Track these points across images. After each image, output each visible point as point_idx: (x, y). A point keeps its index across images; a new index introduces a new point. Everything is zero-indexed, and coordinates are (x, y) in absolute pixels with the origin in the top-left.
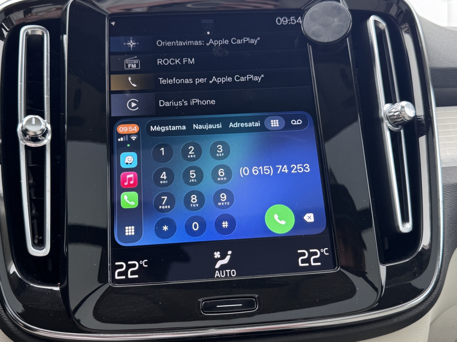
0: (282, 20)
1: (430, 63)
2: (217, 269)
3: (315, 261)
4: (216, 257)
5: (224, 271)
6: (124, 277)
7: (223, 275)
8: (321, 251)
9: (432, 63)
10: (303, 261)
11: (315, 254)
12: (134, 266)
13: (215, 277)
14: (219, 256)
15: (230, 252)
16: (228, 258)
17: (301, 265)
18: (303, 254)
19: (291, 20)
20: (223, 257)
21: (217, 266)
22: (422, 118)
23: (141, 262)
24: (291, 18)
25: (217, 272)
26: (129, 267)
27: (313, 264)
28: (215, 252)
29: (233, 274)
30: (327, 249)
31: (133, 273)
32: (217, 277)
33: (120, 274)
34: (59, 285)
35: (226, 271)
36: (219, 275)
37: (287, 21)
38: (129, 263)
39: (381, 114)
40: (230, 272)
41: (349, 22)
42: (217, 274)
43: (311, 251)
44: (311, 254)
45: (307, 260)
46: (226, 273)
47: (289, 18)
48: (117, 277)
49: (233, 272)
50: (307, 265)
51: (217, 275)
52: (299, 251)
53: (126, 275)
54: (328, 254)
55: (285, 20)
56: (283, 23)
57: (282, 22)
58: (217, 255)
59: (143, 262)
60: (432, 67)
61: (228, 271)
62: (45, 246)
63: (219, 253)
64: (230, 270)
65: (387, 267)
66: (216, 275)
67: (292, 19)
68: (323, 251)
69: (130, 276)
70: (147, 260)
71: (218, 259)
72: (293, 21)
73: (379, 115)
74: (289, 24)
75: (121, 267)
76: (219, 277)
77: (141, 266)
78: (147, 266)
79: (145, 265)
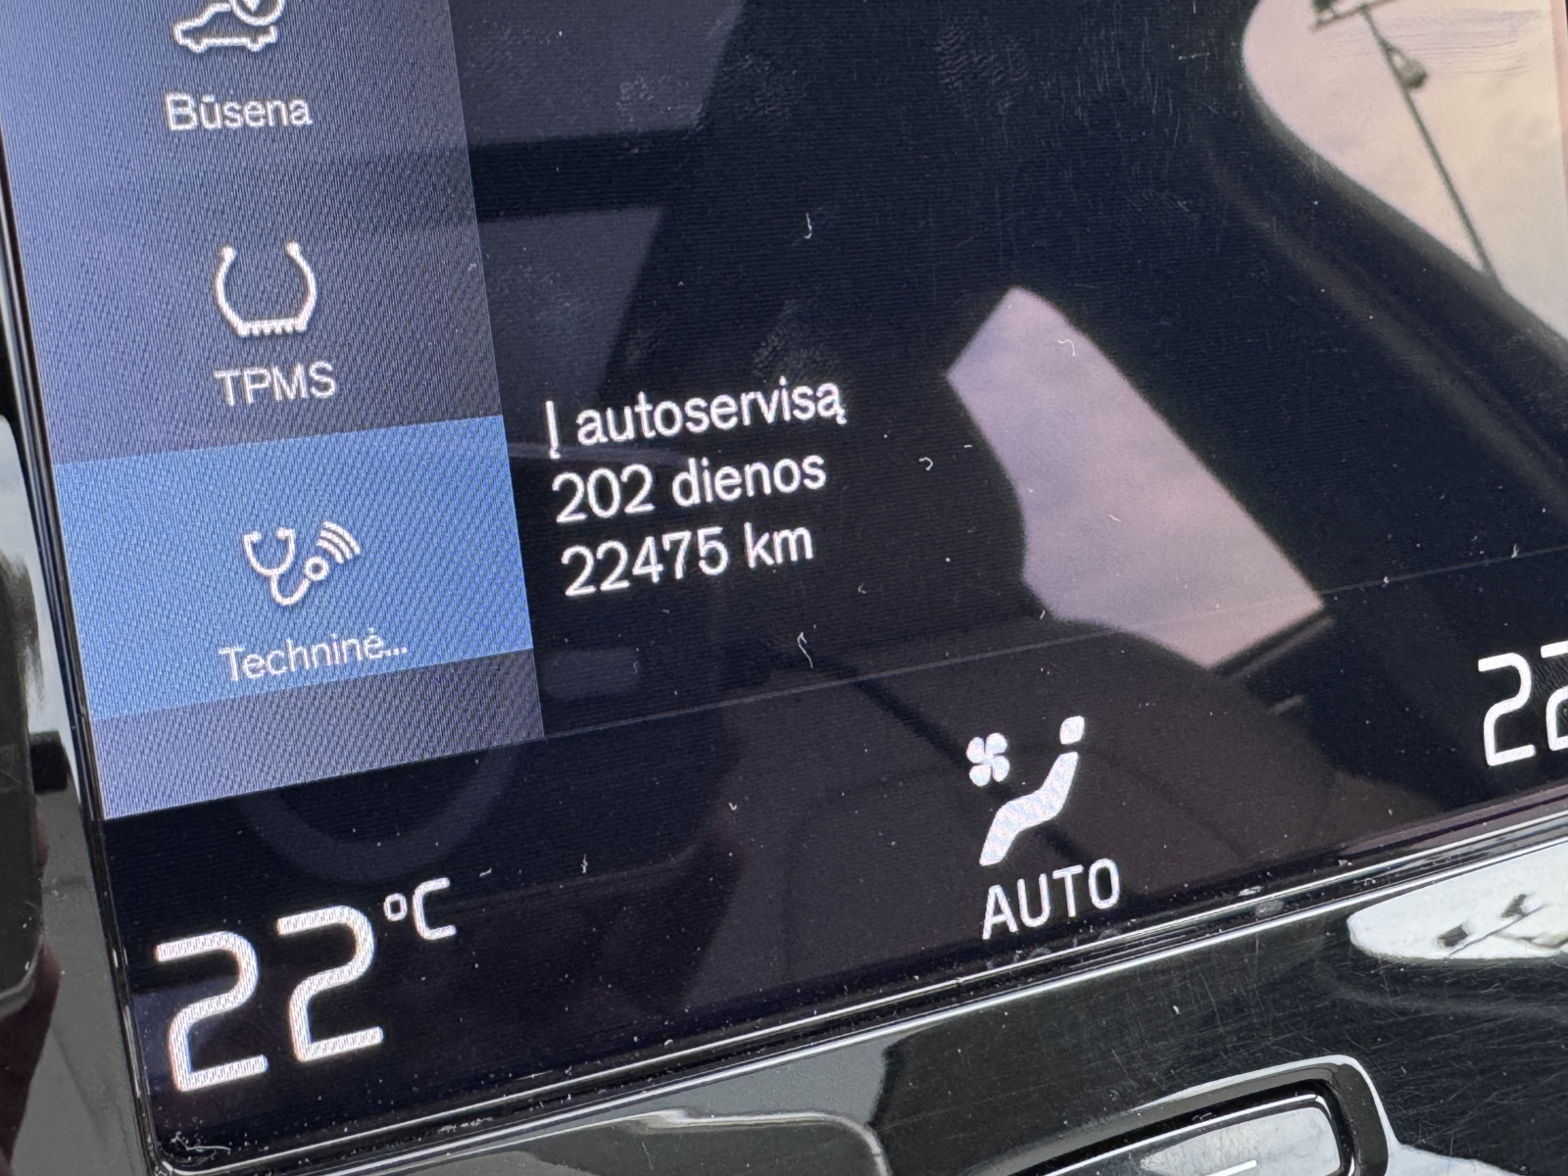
2: (996, 874)
4: (979, 777)
5: (1043, 880)
6: (255, 1066)
7: (1035, 911)
10: (1506, 733)
12: (334, 946)
13: (986, 933)
14: (1002, 770)
15: (1073, 729)
16: (1064, 770)
17: (1495, 758)
18: (1509, 683)
20: (1027, 775)
21: (994, 850)
23: (396, 907)
25: (996, 892)
26: (287, 963)
27: (1556, 743)
28: (973, 736)
29: (1105, 890)
31: (329, 1016)
32: (998, 928)
33: (210, 1046)
35: (1057, 874)
36: (1007, 916)
38: (289, 925)
40: (1081, 881)
42: (998, 911)
43: (1548, 651)
44: (1548, 678)
45: (1529, 723)
46: (1057, 887)
48: (188, 1079)
49: (1104, 877)
50: (1528, 752)
51: (999, 919)
52: (1484, 665)
53: (277, 1045)
59: (410, 906)
61: (1067, 874)
63: (998, 741)
64: (1078, 869)
66: (990, 921)
69: (308, 1050)
70: (443, 883)
71: (1001, 793)
75: (216, 972)
76: (1013, 928)
77: (394, 940)
78: (449, 931)
79: (432, 923)
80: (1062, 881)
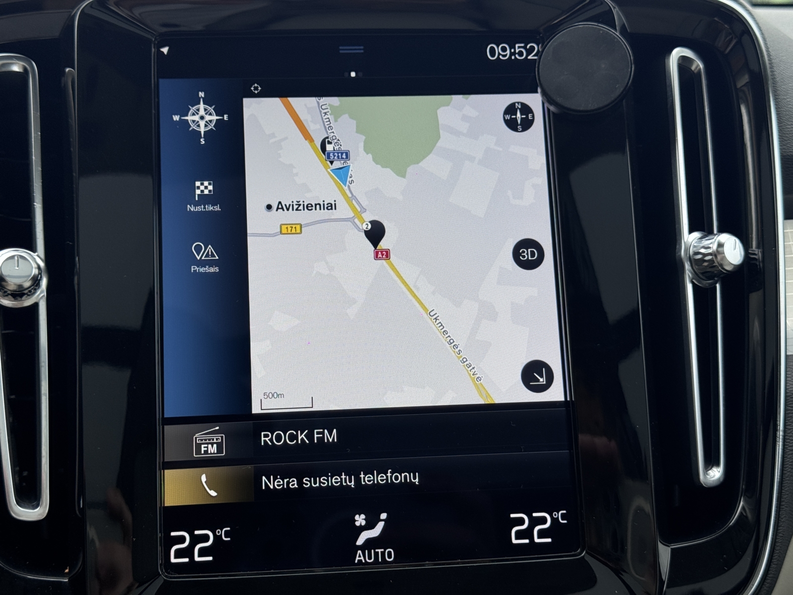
0: (498, 50)
1: (785, 147)
2: (360, 547)
3: (542, 534)
4: (357, 524)
5: (373, 551)
6: (186, 560)
7: (370, 558)
8: (554, 516)
9: (788, 147)
10: (519, 535)
11: (543, 521)
12: (205, 538)
13: (356, 562)
14: (364, 523)
15: (384, 516)
16: (381, 525)
17: (514, 541)
18: (521, 522)
19: (517, 51)
21: (360, 541)
22: (759, 259)
23: (219, 532)
24: (517, 46)
25: (359, 552)
26: (196, 540)
27: (537, 540)
28: (356, 514)
29: (390, 557)
30: (565, 512)
31: (202, 552)
32: (360, 561)
33: (179, 554)
34: (67, 573)
35: (377, 550)
36: (362, 558)
37: (508, 52)
38: (197, 532)
39: (679, 254)
40: (383, 554)
41: (629, 70)
42: (360, 556)
43: (535, 515)
44: (535, 522)
45: (527, 533)
46: (376, 554)
47: (512, 46)
48: (173, 560)
49: (390, 553)
50: (527, 541)
51: (360, 558)
52: (512, 516)
53: (191, 557)
54: (565, 522)
55: (504, 49)
56: (501, 57)
57: (499, 54)
58: (360, 520)
59: (222, 532)
60: (788, 155)
61: (380, 551)
62: (39, 501)
63: (363, 516)
64: (383, 550)
65: (672, 549)
66: (357, 558)
67: (519, 47)
68: (556, 517)
69: (197, 559)
70: (229, 529)
71: (362, 529)
72: (521, 54)
73: (677, 255)
74: (513, 57)
75: (182, 540)
76: (364, 561)
77: (218, 539)
78: (229, 539)
79: (226, 537)
80: (378, 552)
